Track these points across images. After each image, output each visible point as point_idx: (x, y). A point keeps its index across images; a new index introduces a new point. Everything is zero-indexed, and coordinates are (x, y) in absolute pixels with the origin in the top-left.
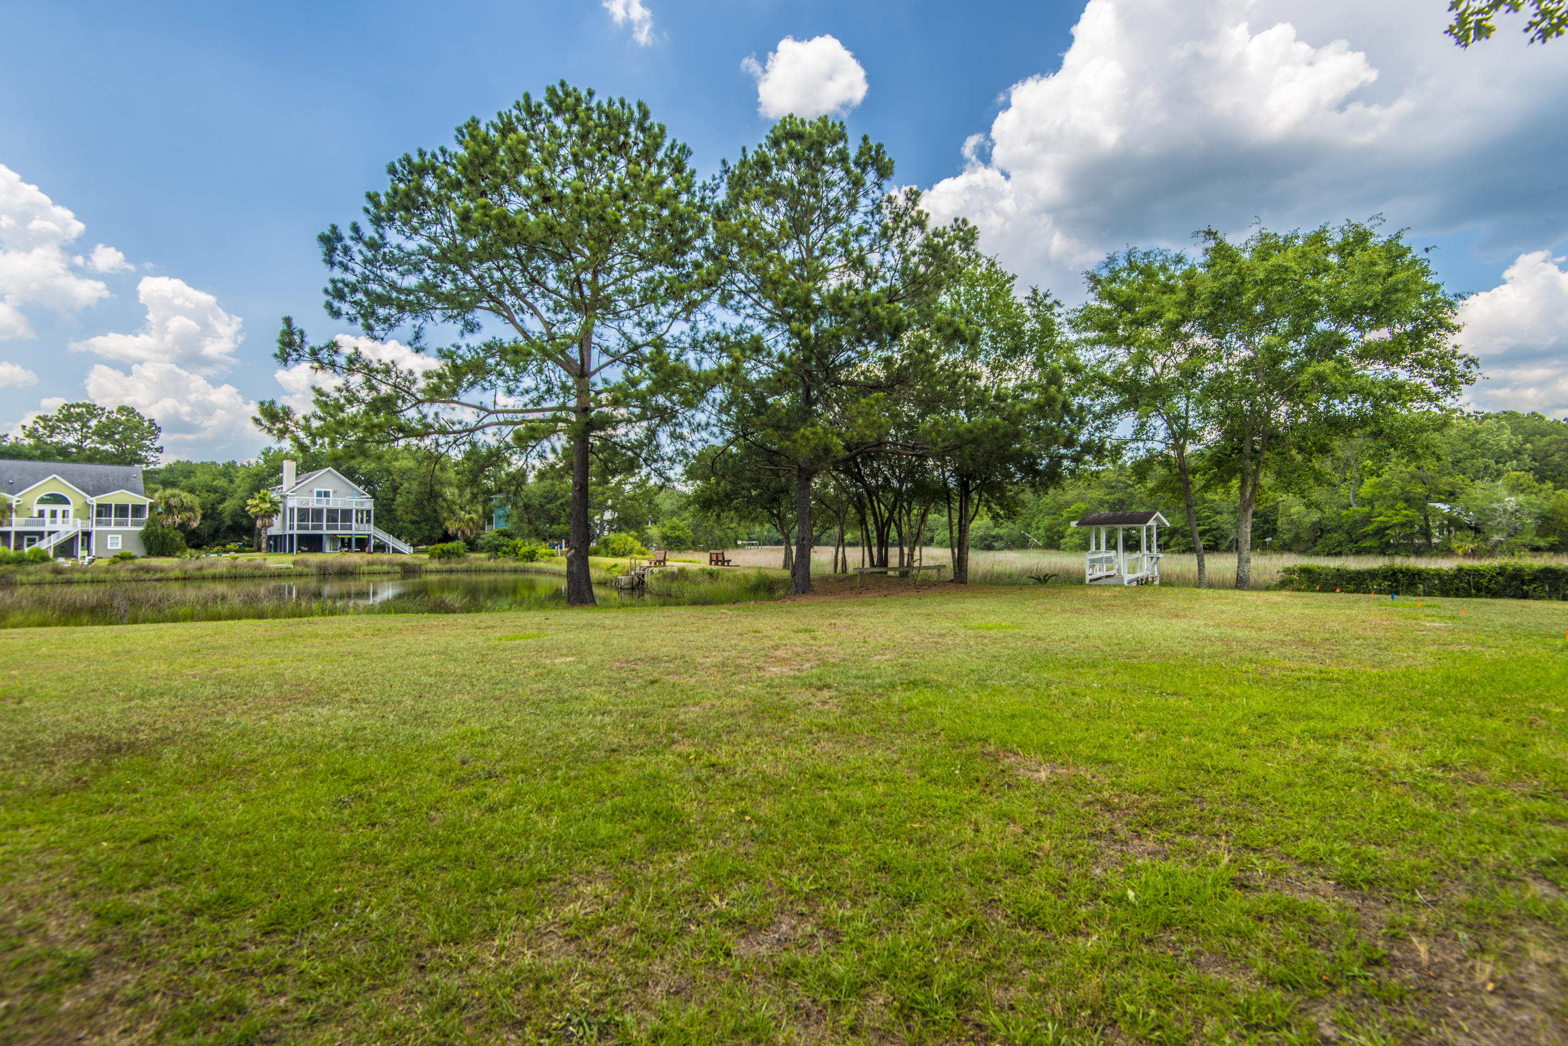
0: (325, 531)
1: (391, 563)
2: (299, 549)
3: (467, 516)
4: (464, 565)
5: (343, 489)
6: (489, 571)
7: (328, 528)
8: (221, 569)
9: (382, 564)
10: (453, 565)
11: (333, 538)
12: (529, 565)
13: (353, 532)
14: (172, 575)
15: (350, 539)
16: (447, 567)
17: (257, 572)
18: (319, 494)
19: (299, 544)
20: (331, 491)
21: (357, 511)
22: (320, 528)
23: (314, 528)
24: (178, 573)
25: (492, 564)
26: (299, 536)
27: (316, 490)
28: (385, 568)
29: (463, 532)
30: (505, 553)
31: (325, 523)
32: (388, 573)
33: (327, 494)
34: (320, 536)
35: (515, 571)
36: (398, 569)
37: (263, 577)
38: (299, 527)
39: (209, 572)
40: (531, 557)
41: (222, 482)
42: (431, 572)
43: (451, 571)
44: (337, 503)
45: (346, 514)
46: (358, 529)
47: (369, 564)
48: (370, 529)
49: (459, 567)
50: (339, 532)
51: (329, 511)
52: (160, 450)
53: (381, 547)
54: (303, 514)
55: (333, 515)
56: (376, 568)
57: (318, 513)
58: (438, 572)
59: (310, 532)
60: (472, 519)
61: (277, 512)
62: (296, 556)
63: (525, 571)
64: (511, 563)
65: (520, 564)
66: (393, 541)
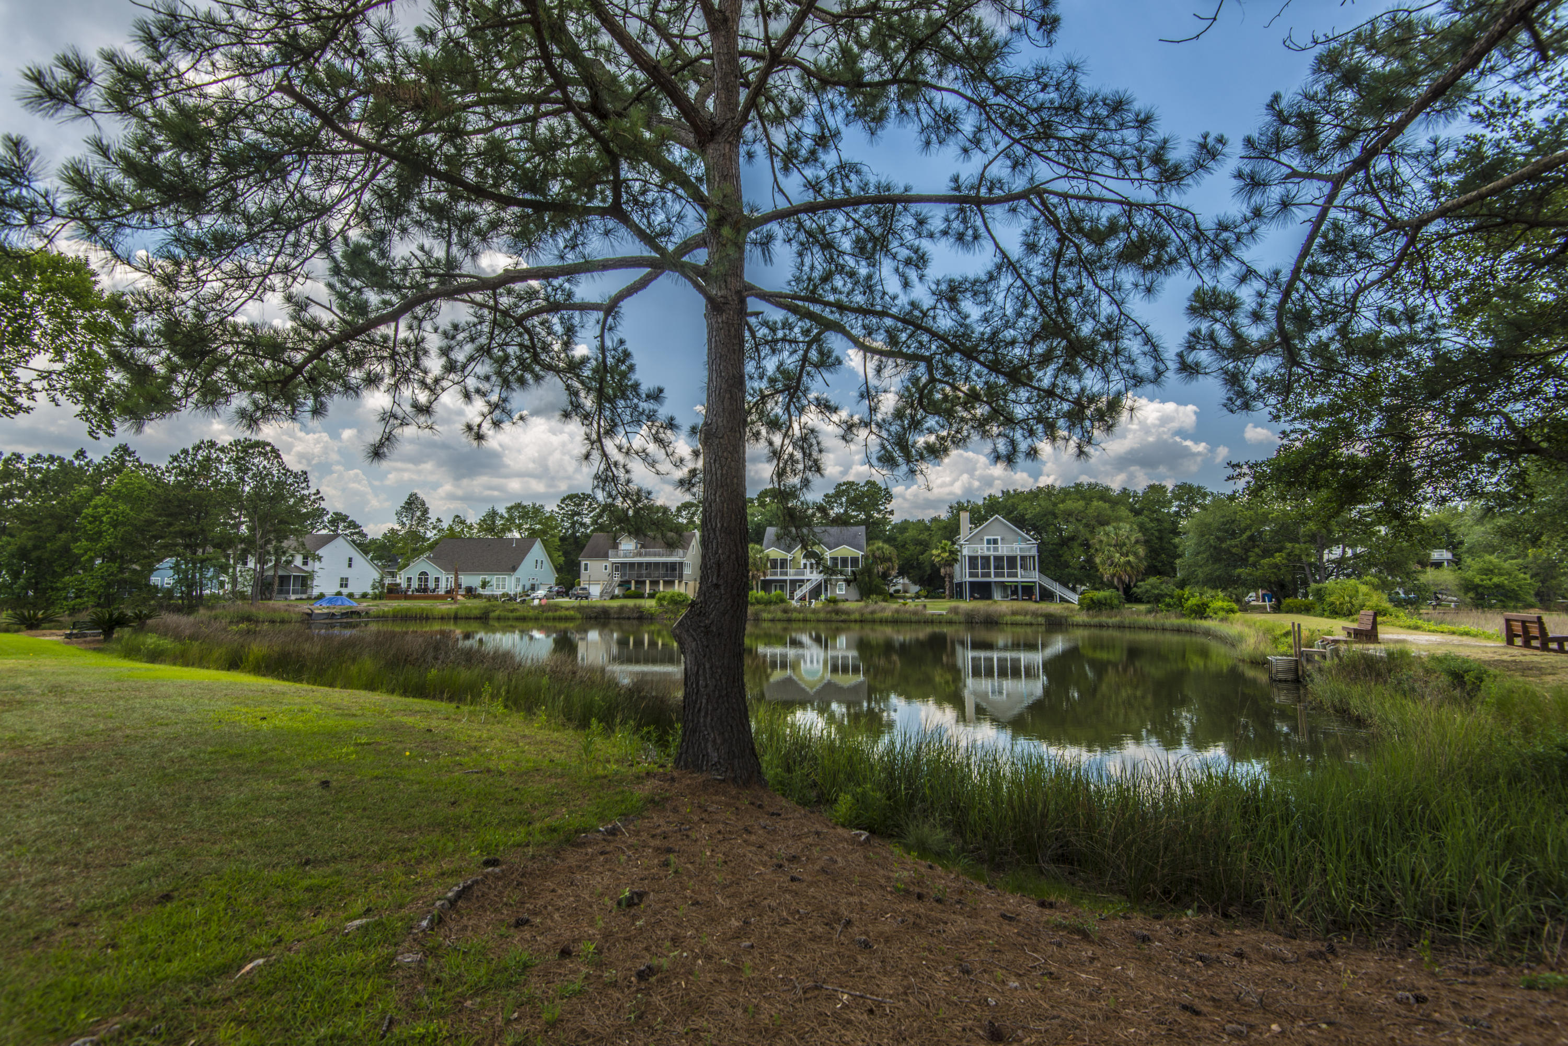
0: (993, 579)
1: (1035, 614)
2: (971, 596)
3: (1123, 559)
4: (1115, 620)
5: (1010, 536)
6: (1147, 628)
7: (996, 575)
8: (888, 614)
9: (1026, 614)
10: (1104, 619)
11: (1003, 586)
12: (1198, 622)
13: (1019, 579)
14: (853, 617)
15: (1017, 587)
16: (1096, 620)
17: (914, 618)
18: (989, 542)
19: (971, 592)
20: (999, 538)
21: (1022, 557)
22: (988, 575)
23: (983, 575)
24: (856, 616)
25: (1150, 619)
26: (971, 583)
27: (986, 538)
28: (1028, 618)
29: (1120, 579)
30: (1168, 605)
31: (992, 570)
32: (1031, 624)
33: (995, 541)
34: (989, 583)
35: (1178, 630)
36: (1041, 620)
37: (918, 622)
38: (971, 575)
39: (878, 616)
40: (1201, 611)
41: (924, 536)
42: (1078, 625)
43: (1101, 626)
44: (1004, 550)
45: (1012, 561)
46: (1021, 577)
47: (1014, 613)
48: (1034, 577)
49: (1111, 621)
50: (1007, 579)
51: (996, 558)
52: (892, 513)
53: (1047, 595)
54: (974, 561)
55: (999, 561)
56: (1019, 618)
57: (986, 559)
58: (1086, 626)
59: (980, 579)
60: (1129, 562)
61: (956, 560)
62: (953, 604)
63: (1190, 631)
64: (1174, 620)
65: (1185, 621)
66: (1057, 589)
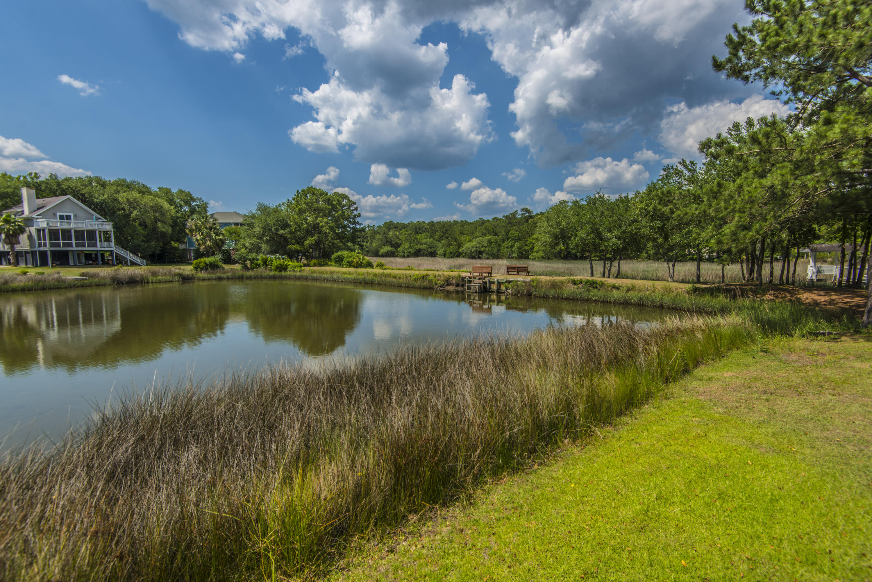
0: (74, 248)
2: (52, 263)
4: (226, 275)
5: (82, 213)
7: (77, 245)
10: (218, 275)
11: (82, 254)
13: (99, 248)
15: (96, 255)
16: (212, 276)
18: (61, 217)
19: (53, 259)
20: (72, 215)
21: (100, 231)
22: (71, 245)
23: (64, 245)
25: (249, 273)
26: (52, 252)
27: (58, 214)
30: (259, 265)
31: (74, 242)
33: (68, 218)
34: (66, 253)
35: (274, 278)
38: (52, 245)
40: (284, 268)
44: (85, 225)
45: (91, 235)
46: (100, 246)
48: (111, 247)
49: (223, 275)
50: (87, 248)
51: (75, 231)
53: (121, 261)
54: (54, 234)
55: (79, 234)
57: (66, 233)
59: (62, 249)
63: (284, 278)
64: (269, 273)
66: (130, 256)
